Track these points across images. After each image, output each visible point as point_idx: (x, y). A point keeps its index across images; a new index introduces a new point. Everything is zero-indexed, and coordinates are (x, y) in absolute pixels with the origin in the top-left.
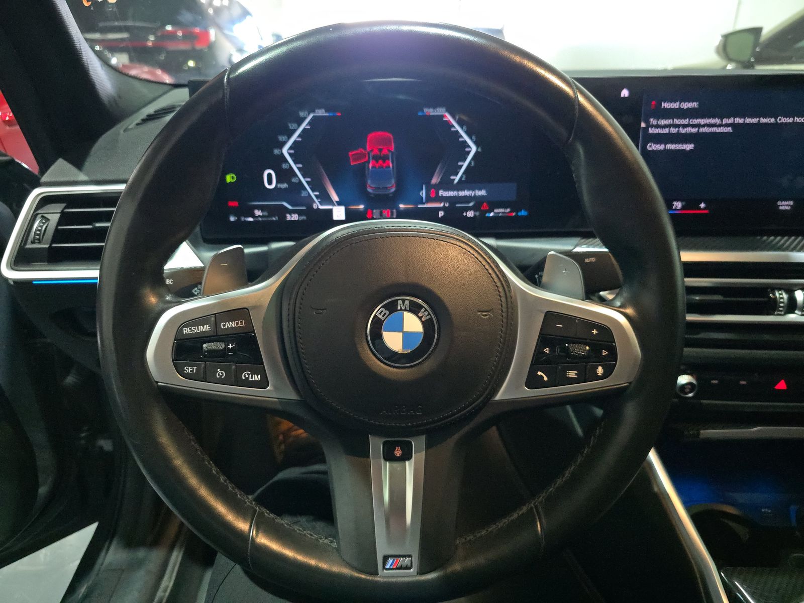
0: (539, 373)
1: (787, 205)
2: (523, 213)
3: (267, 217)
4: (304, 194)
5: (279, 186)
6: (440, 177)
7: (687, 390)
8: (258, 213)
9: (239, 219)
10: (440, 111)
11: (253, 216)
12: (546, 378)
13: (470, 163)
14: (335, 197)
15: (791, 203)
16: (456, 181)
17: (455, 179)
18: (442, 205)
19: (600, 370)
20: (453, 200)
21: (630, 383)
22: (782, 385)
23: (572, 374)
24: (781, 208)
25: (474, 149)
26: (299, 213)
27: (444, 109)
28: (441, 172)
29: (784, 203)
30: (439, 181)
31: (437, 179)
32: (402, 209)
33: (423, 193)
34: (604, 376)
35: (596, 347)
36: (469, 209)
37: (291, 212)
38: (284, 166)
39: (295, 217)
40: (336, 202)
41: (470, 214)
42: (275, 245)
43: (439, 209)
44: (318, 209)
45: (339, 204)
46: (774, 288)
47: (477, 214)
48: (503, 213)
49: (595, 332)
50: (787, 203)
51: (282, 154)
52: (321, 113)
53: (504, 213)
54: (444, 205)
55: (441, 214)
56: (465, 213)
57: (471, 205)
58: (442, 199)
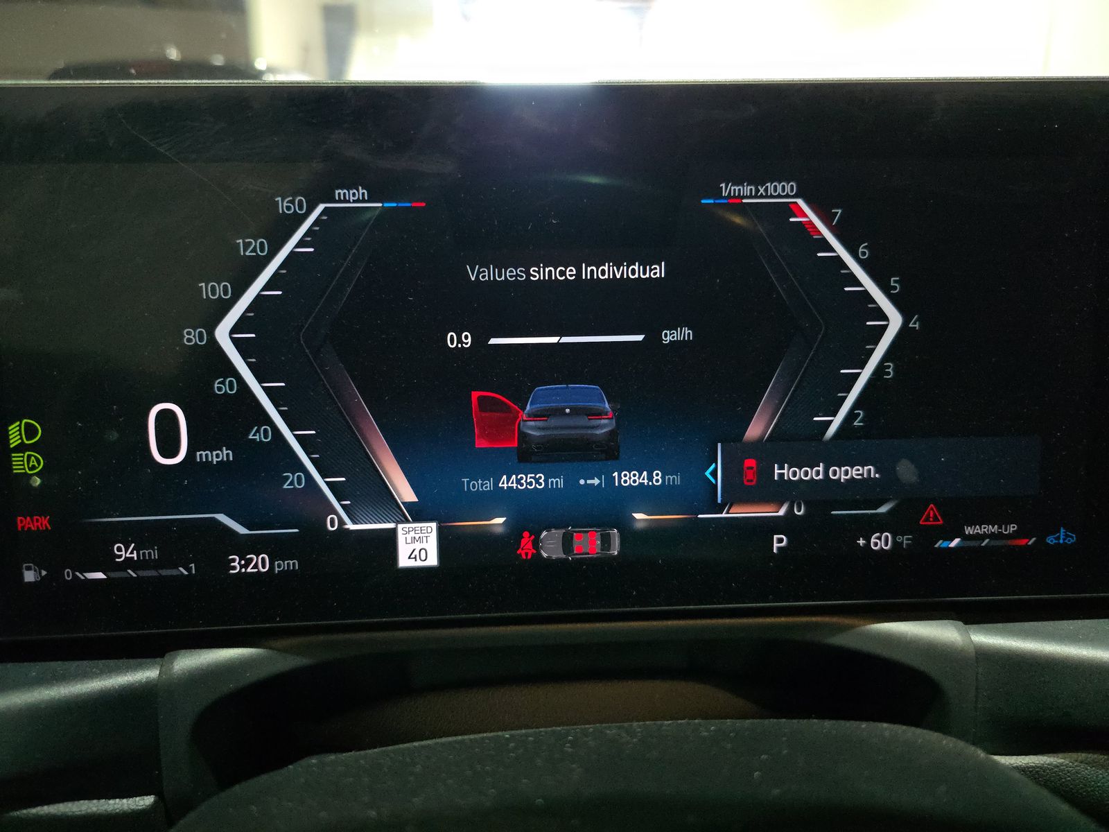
2: (1062, 537)
3: (157, 565)
4: (292, 482)
5: (201, 455)
8: (124, 553)
9: (55, 574)
10: (779, 192)
11: (107, 562)
13: (880, 369)
14: (405, 492)
16: (831, 431)
18: (782, 512)
20: (822, 496)
25: (895, 320)
26: (275, 548)
27: (790, 187)
28: (781, 402)
31: (766, 425)
32: (639, 526)
33: (716, 473)
36: (879, 525)
37: (246, 547)
38: (221, 387)
39: (260, 563)
40: (408, 505)
41: (881, 542)
42: (189, 661)
43: (769, 527)
44: (342, 532)
45: (418, 513)
47: (905, 540)
48: (992, 536)
51: (213, 342)
52: (353, 198)
53: (999, 536)
54: (790, 509)
55: (779, 542)
56: (861, 542)
57: (883, 509)
58: (784, 491)
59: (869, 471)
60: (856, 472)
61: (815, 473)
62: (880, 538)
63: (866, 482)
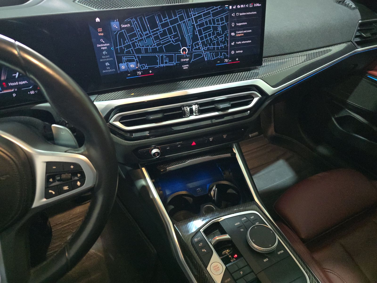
0: (50, 191)
1: (186, 67)
6: (6, 75)
7: (156, 155)
12: (54, 193)
15: (188, 65)
16: (17, 76)
17: (16, 75)
18: (13, 90)
19: (79, 183)
20: (19, 87)
21: (94, 185)
22: (194, 144)
23: (66, 188)
24: (184, 68)
28: (5, 73)
29: (185, 66)
30: (6, 78)
31: (5, 77)
34: (82, 185)
35: (74, 173)
36: (31, 90)
43: (12, 93)
46: (183, 106)
47: (36, 92)
49: (72, 167)
50: (186, 66)
54: (14, 90)
55: (14, 95)
56: (29, 93)
57: (31, 87)
58: (12, 87)
59: (26, 82)
60: (24, 82)
61: (17, 83)
62: (32, 92)
63: (26, 84)
